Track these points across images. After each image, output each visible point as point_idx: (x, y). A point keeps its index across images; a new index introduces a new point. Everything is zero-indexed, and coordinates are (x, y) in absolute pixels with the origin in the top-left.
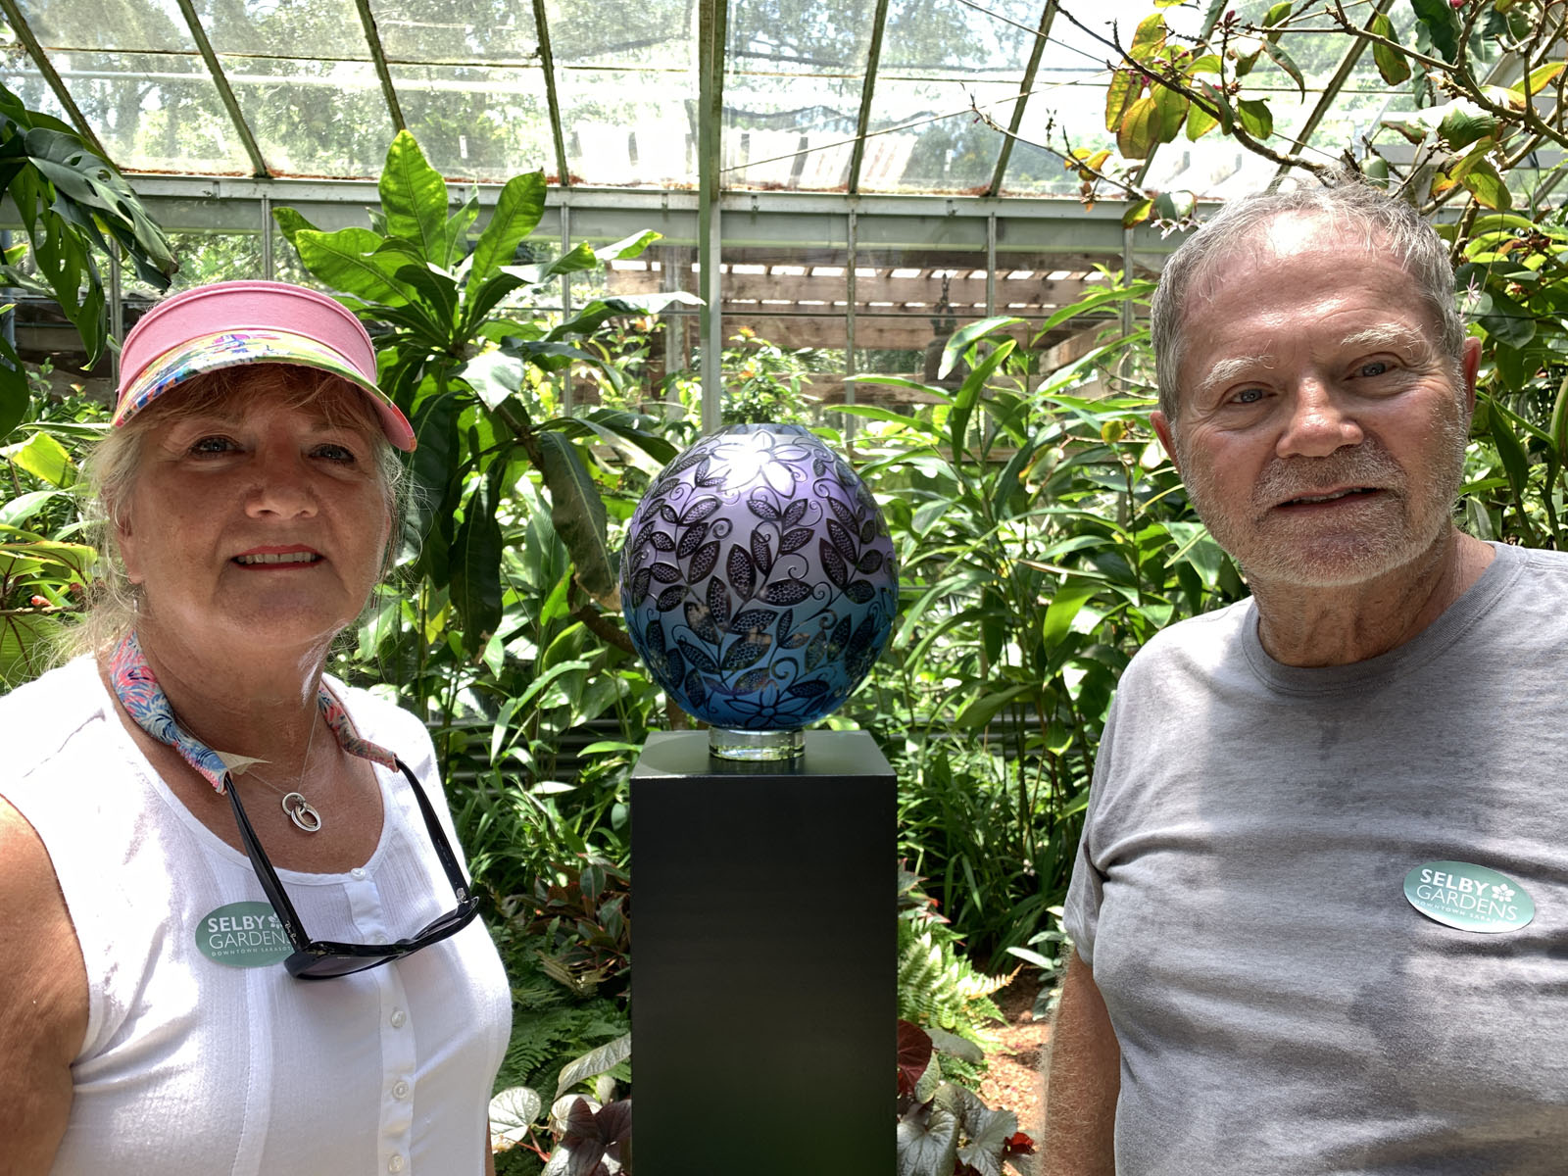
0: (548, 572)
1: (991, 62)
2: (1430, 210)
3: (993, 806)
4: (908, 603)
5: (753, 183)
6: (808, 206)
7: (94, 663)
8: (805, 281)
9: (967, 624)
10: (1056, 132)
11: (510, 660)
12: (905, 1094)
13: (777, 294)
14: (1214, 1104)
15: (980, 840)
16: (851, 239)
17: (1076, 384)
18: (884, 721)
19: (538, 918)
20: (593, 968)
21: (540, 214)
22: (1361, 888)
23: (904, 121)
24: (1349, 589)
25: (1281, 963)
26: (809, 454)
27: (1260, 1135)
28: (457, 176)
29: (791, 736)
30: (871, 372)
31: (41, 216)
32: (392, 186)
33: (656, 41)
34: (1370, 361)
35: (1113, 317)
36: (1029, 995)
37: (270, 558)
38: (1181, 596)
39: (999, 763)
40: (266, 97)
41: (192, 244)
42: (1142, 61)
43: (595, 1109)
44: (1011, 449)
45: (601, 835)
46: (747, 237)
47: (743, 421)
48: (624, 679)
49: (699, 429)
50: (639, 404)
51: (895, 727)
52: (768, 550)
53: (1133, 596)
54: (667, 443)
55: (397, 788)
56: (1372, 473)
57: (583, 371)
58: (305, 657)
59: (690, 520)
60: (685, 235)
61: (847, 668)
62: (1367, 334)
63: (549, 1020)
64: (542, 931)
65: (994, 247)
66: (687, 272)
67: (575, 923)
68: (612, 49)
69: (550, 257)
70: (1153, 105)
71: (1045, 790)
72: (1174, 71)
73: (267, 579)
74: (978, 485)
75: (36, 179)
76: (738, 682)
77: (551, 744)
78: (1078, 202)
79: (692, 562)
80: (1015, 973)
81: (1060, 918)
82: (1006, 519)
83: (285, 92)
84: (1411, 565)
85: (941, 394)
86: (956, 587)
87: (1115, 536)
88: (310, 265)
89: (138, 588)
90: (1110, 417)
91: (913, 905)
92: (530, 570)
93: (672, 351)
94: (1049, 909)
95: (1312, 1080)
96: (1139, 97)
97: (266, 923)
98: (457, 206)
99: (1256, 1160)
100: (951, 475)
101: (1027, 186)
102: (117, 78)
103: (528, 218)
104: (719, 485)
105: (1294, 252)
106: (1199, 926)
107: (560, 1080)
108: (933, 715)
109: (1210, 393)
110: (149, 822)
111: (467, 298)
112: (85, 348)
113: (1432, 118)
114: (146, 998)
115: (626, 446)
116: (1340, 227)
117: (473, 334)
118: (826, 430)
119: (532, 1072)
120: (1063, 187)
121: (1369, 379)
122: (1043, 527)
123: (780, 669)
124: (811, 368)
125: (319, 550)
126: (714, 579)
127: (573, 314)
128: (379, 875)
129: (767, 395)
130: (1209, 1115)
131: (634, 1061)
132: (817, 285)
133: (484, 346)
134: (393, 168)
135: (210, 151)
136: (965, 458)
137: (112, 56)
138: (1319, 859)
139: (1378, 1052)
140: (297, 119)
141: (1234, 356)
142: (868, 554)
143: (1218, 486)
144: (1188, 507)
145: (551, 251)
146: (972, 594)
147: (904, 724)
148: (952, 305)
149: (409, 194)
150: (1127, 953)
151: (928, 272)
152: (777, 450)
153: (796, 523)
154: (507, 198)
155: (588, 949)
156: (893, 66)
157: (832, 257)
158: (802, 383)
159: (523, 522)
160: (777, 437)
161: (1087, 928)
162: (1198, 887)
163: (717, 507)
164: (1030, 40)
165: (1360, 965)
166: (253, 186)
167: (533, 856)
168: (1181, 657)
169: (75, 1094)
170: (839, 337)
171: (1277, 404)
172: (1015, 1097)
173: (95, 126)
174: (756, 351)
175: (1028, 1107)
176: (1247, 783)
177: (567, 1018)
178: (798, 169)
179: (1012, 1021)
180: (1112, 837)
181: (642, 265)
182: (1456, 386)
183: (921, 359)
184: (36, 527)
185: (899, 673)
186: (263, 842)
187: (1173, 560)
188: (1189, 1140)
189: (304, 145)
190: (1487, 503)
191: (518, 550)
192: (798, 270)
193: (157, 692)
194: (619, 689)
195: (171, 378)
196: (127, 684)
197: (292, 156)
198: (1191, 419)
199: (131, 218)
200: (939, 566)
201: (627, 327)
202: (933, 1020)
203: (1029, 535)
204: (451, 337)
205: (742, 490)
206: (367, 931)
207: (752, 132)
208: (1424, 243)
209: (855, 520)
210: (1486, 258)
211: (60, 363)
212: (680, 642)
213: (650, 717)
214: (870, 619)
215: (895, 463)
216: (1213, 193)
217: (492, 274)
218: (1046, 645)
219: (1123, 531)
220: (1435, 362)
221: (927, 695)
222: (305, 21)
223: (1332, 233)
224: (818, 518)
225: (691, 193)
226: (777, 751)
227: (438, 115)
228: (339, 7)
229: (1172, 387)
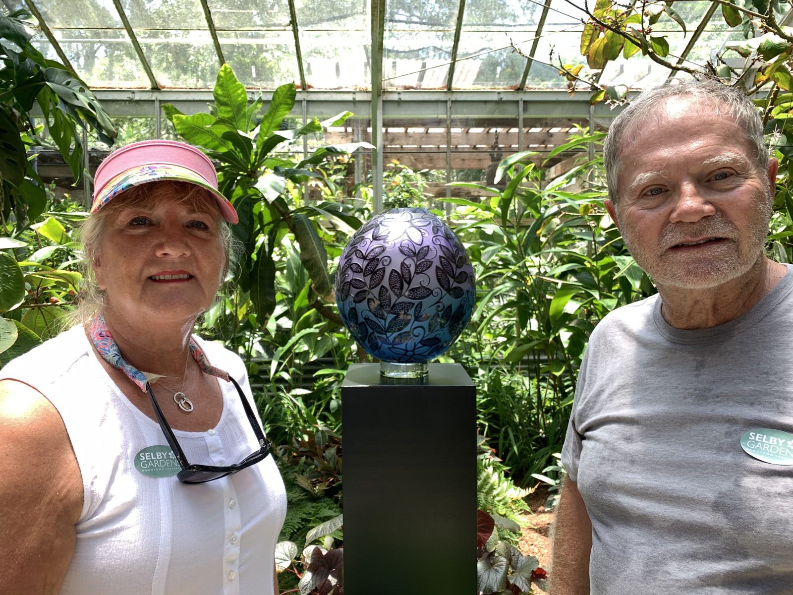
0: (297, 284)
1: (519, 21)
2: (753, 92)
3: (523, 402)
4: (479, 299)
5: (399, 87)
6: (427, 97)
7: (83, 329)
8: (425, 135)
9: (509, 309)
10: (554, 56)
11: (279, 328)
12: (480, 547)
13: (410, 143)
14: (642, 552)
15: (517, 420)
16: (448, 113)
17: (564, 186)
18: (467, 359)
19: (294, 457)
20: (322, 482)
21: (293, 104)
22: (718, 442)
23: (475, 53)
24: (709, 289)
25: (676, 481)
26: (430, 223)
27: (666, 568)
28: (250, 86)
29: (422, 366)
30: (458, 181)
31: (51, 111)
32: (220, 92)
33: (349, 16)
34: (719, 172)
35: (584, 151)
36: (543, 498)
37: (168, 277)
38: (621, 294)
39: (526, 380)
40: (156, 49)
41: (120, 123)
42: (600, 18)
43: (324, 552)
44: (532, 219)
45: (325, 415)
46: (395, 114)
47: (394, 207)
48: (335, 338)
49: (372, 211)
50: (342, 199)
51: (472, 362)
52: (410, 271)
53: (596, 294)
54: (356, 219)
55: (229, 390)
56: (721, 230)
57: (313, 183)
58: (185, 326)
59: (370, 257)
60: (364, 114)
61: (450, 331)
62: (717, 158)
63: (301, 508)
64: (297, 464)
65: (522, 116)
66: (365, 132)
67: (313, 459)
68: (327, 20)
69: (296, 126)
70: (606, 41)
71: (550, 394)
72: (617, 23)
73: (166, 287)
74: (515, 238)
75: (49, 92)
76: (395, 339)
77: (300, 370)
78: (566, 92)
79: (371, 279)
80: (536, 487)
81: (560, 459)
82: (529, 255)
83: (165, 47)
84: (742, 277)
85: (495, 192)
86: (504, 290)
87: (586, 263)
88: (180, 132)
89: (103, 292)
90: (584, 202)
91: (483, 452)
92: (289, 283)
93: (358, 172)
94: (553, 455)
95: (693, 540)
96: (598, 37)
97: (168, 456)
98: (251, 102)
99: (664, 581)
100: (501, 233)
101: (538, 85)
102: (85, 42)
103: (286, 106)
104: (384, 239)
105: (677, 117)
106: (632, 462)
107: (307, 537)
108: (492, 356)
109: (635, 190)
110: (111, 405)
111: (257, 147)
112: (73, 175)
113: (754, 43)
114: (111, 492)
115: (337, 220)
116: (702, 103)
117: (259, 166)
118: (436, 211)
119: (292, 534)
120: (558, 84)
121: (718, 181)
122: (548, 259)
123: (416, 332)
124: (428, 179)
125: (191, 273)
126: (382, 286)
127: (309, 155)
128: (221, 433)
129: (406, 194)
130: (639, 558)
131: (343, 529)
132: (430, 137)
133: (264, 171)
134: (220, 83)
135: (129, 77)
136: (508, 224)
137: (82, 31)
138: (695, 427)
139: (728, 526)
140: (171, 60)
141: (647, 171)
142: (461, 273)
143: (640, 238)
144: (624, 248)
145: (297, 123)
146: (511, 294)
147: (477, 360)
148: (500, 146)
149: (228, 96)
150: (595, 476)
151: (487, 129)
152: (414, 221)
153: (423, 258)
154: (276, 97)
155: (319, 472)
156: (470, 25)
157: (438, 123)
158: (424, 187)
159: (284, 259)
160: (413, 214)
161: (574, 463)
162: (632, 442)
163: (384, 250)
164: (539, 10)
165: (718, 482)
166: (151, 94)
167: (291, 426)
168: (621, 325)
169: (77, 539)
170: (442, 163)
171: (670, 195)
172: (536, 550)
173: (74, 66)
174: (400, 171)
175: (543, 555)
176: (657, 389)
177: (309, 507)
178: (421, 78)
179: (534, 512)
180: (587, 417)
181: (342, 129)
182: (765, 184)
183: (484, 174)
184: (49, 264)
185: (474, 334)
186: (166, 416)
187: (617, 276)
188: (629, 571)
189: (174, 73)
190: (784, 244)
191: (282, 273)
192: (421, 130)
193: (113, 343)
194: (333, 342)
195: (120, 188)
196: (98, 339)
197: (170, 78)
198: (625, 204)
199: (95, 110)
200: (495, 280)
201: (335, 160)
202: (494, 510)
203: (542, 263)
204: (249, 167)
205: (396, 241)
206: (216, 460)
207: (398, 60)
208: (746, 110)
209: (454, 257)
210: (783, 116)
211: (58, 183)
212: (365, 319)
213: (348, 356)
214: (461, 306)
215: (472, 227)
216: (636, 86)
217: (269, 135)
218: (551, 320)
219: (591, 261)
220: (753, 172)
221: (489, 346)
222: (175, 11)
223: (698, 106)
224: (435, 255)
225: (367, 92)
226: (414, 374)
227: (240, 56)
228: (192, 4)
229: (615, 187)
